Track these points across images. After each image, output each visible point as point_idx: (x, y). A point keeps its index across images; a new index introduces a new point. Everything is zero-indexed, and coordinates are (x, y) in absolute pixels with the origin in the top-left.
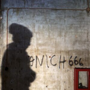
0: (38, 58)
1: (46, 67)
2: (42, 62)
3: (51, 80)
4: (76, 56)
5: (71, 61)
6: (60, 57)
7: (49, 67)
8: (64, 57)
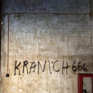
0: (41, 64)
1: (48, 73)
2: (44, 67)
3: (54, 87)
4: (80, 61)
5: (75, 67)
6: (63, 62)
7: (52, 74)
8: (67, 63)
